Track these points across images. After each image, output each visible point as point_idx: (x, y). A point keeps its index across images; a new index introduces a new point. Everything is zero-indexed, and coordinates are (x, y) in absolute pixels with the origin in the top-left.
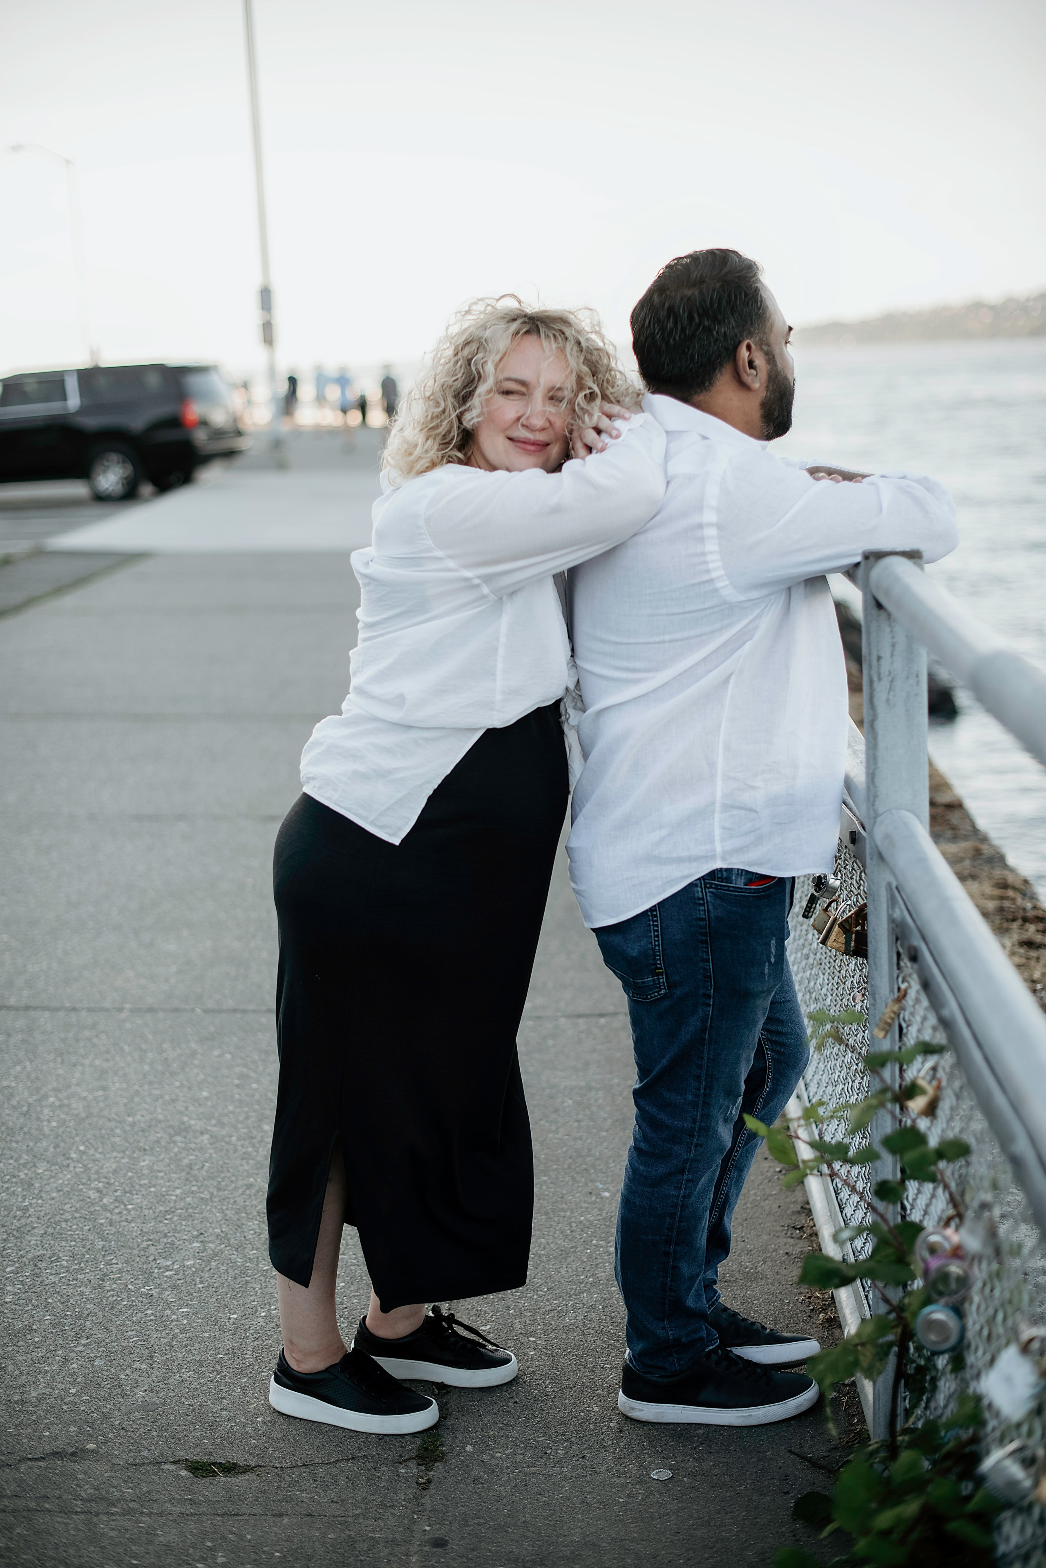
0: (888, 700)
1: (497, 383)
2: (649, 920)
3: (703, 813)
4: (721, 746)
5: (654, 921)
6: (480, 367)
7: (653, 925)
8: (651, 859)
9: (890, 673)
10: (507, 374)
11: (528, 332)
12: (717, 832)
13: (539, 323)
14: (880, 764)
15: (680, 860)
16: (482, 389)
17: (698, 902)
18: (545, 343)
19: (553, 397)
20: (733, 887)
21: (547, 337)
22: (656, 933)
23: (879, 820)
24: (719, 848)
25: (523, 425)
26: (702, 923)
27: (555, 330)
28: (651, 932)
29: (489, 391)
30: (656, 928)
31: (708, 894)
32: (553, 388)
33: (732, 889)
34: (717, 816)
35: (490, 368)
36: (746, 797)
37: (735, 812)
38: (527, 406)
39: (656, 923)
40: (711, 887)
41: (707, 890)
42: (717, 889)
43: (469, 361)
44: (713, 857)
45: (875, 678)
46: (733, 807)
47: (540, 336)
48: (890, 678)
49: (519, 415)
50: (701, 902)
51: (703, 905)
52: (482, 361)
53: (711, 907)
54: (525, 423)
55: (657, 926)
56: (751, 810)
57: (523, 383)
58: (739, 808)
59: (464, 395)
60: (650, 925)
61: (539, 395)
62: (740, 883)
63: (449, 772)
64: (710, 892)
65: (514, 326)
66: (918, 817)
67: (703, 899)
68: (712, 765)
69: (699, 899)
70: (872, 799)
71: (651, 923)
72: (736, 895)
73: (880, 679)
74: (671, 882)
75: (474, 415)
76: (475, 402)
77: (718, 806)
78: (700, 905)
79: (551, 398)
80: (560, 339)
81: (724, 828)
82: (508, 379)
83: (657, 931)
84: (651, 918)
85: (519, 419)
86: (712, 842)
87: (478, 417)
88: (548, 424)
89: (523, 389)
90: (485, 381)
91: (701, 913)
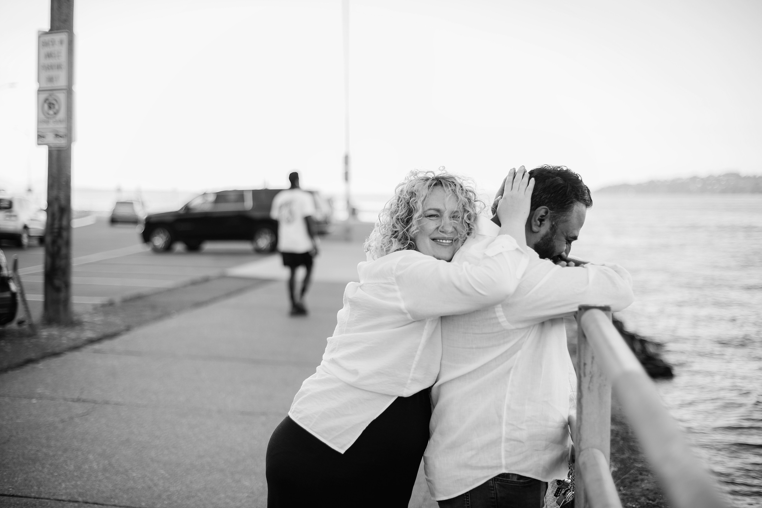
0: (589, 388)
1: (424, 212)
2: (465, 498)
3: (496, 442)
4: (505, 407)
5: (467, 499)
6: (414, 204)
7: (466, 500)
8: (467, 466)
9: (591, 372)
10: (429, 207)
11: (436, 185)
12: (503, 453)
13: (442, 180)
14: (584, 422)
15: (483, 468)
16: (416, 216)
17: (491, 488)
18: (445, 188)
19: (454, 216)
20: (510, 481)
21: (446, 185)
22: (468, 505)
23: (582, 453)
24: (504, 462)
25: (441, 231)
26: (493, 500)
27: (450, 182)
28: (465, 504)
29: (420, 216)
30: (468, 502)
31: (496, 485)
32: (453, 212)
33: (509, 482)
34: (503, 445)
35: (419, 204)
36: (517, 434)
37: (512, 442)
38: (441, 221)
39: (468, 500)
40: (498, 481)
41: (496, 482)
42: (501, 482)
43: (408, 203)
44: (501, 467)
45: (582, 375)
46: (511, 440)
47: (442, 186)
48: (590, 376)
49: (437, 226)
50: (492, 489)
51: (493, 490)
52: (414, 202)
53: (498, 492)
54: (442, 230)
55: (468, 501)
56: (520, 441)
57: (438, 210)
58: (514, 440)
59: (407, 220)
60: (465, 501)
61: (446, 215)
62: (515, 479)
63: (375, 418)
64: (497, 483)
65: (428, 183)
66: (603, 452)
67: (493, 487)
68: (500, 417)
69: (491, 487)
70: (578, 441)
71: (466, 499)
72: (512, 486)
73: (585, 375)
74: (477, 480)
75: (414, 229)
76: (414, 222)
77: (503, 439)
78: (492, 490)
79: (453, 217)
80: (452, 186)
81: (506, 451)
82: (430, 209)
83: (468, 504)
84: (465, 497)
85: (438, 228)
86: (500, 458)
87: (416, 230)
88: (454, 229)
89: (438, 214)
90: (417, 211)
91: (493, 494)
